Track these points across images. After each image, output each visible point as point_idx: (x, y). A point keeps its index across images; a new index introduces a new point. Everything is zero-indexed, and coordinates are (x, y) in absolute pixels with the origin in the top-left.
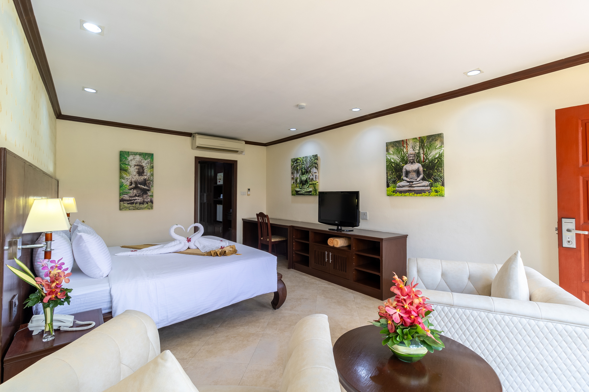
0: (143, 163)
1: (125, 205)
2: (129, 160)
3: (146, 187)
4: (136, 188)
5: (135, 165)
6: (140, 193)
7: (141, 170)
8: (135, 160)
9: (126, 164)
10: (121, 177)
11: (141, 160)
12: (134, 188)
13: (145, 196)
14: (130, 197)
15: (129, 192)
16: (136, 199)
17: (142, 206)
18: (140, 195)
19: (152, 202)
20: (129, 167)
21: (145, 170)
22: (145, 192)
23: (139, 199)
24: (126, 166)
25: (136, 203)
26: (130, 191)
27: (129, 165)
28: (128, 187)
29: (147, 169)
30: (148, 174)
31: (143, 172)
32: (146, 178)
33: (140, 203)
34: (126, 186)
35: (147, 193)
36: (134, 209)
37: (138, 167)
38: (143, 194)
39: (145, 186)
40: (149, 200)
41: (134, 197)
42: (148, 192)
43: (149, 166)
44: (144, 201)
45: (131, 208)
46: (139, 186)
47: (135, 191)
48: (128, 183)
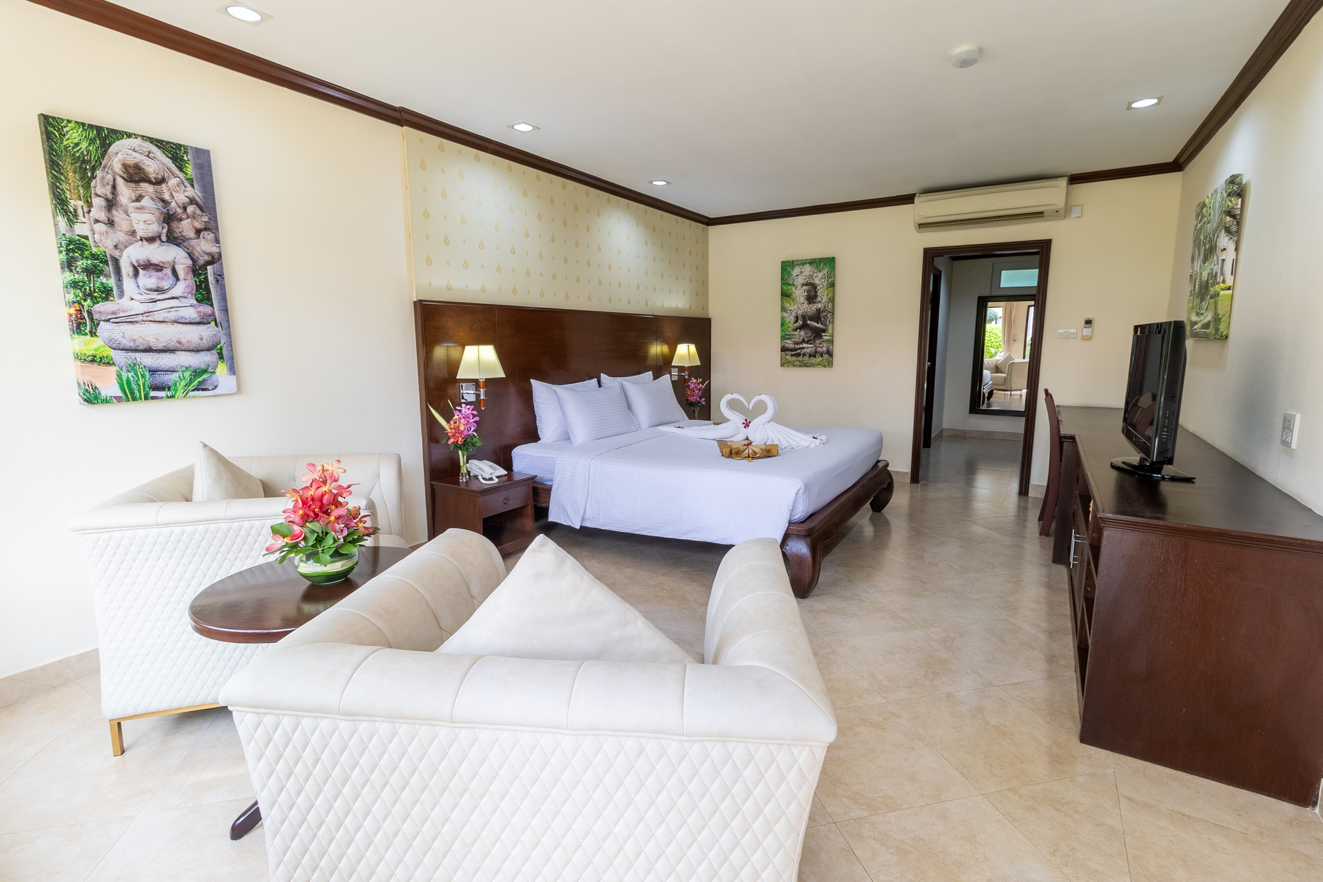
0: (815, 279)
1: (787, 357)
2: (794, 275)
3: (819, 325)
4: (804, 326)
5: (803, 285)
6: (810, 337)
7: (813, 293)
8: (803, 274)
9: (789, 285)
10: (783, 309)
11: (812, 273)
12: (801, 328)
13: (818, 342)
14: (796, 343)
15: (793, 335)
16: (804, 348)
17: (813, 360)
18: (811, 340)
19: (830, 353)
20: (794, 289)
21: (819, 292)
22: (818, 333)
23: (808, 348)
24: (790, 287)
25: (804, 355)
26: (795, 333)
27: (793, 285)
28: (791, 326)
29: (821, 290)
30: (824, 300)
31: (816, 296)
32: (820, 306)
33: (810, 356)
34: (788, 325)
35: (821, 337)
36: (800, 366)
37: (807, 288)
38: (815, 338)
39: (818, 323)
40: (825, 349)
41: (801, 343)
42: (823, 334)
43: (826, 282)
44: (816, 352)
45: (796, 363)
46: (809, 322)
47: (802, 333)
48: (792, 318)
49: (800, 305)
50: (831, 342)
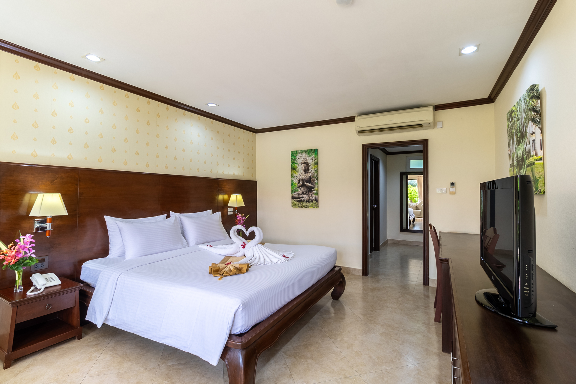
0: (308, 160)
1: (295, 202)
2: (297, 158)
3: (311, 185)
4: (303, 185)
5: (302, 163)
6: (306, 191)
7: (307, 168)
8: (302, 158)
9: (295, 163)
10: (292, 176)
11: (306, 157)
12: (301, 186)
13: (310, 194)
14: (299, 195)
15: (297, 190)
16: (303, 197)
17: (308, 204)
18: (307, 193)
19: (317, 200)
20: (297, 165)
21: (310, 167)
22: (310, 189)
23: (305, 197)
24: (295, 165)
25: (303, 201)
26: (299, 189)
27: (297, 163)
28: (297, 185)
29: (311, 166)
30: (313, 172)
31: (308, 169)
32: (311, 175)
33: (306, 202)
34: (295, 184)
35: (311, 191)
36: (302, 207)
37: (304, 165)
38: (309, 192)
39: (310, 184)
40: (314, 198)
41: (302, 194)
42: (313, 190)
43: (313, 162)
44: (309, 199)
45: (299, 205)
46: (305, 183)
47: (302, 189)
48: (297, 181)
49: (301, 174)
50: (317, 194)
